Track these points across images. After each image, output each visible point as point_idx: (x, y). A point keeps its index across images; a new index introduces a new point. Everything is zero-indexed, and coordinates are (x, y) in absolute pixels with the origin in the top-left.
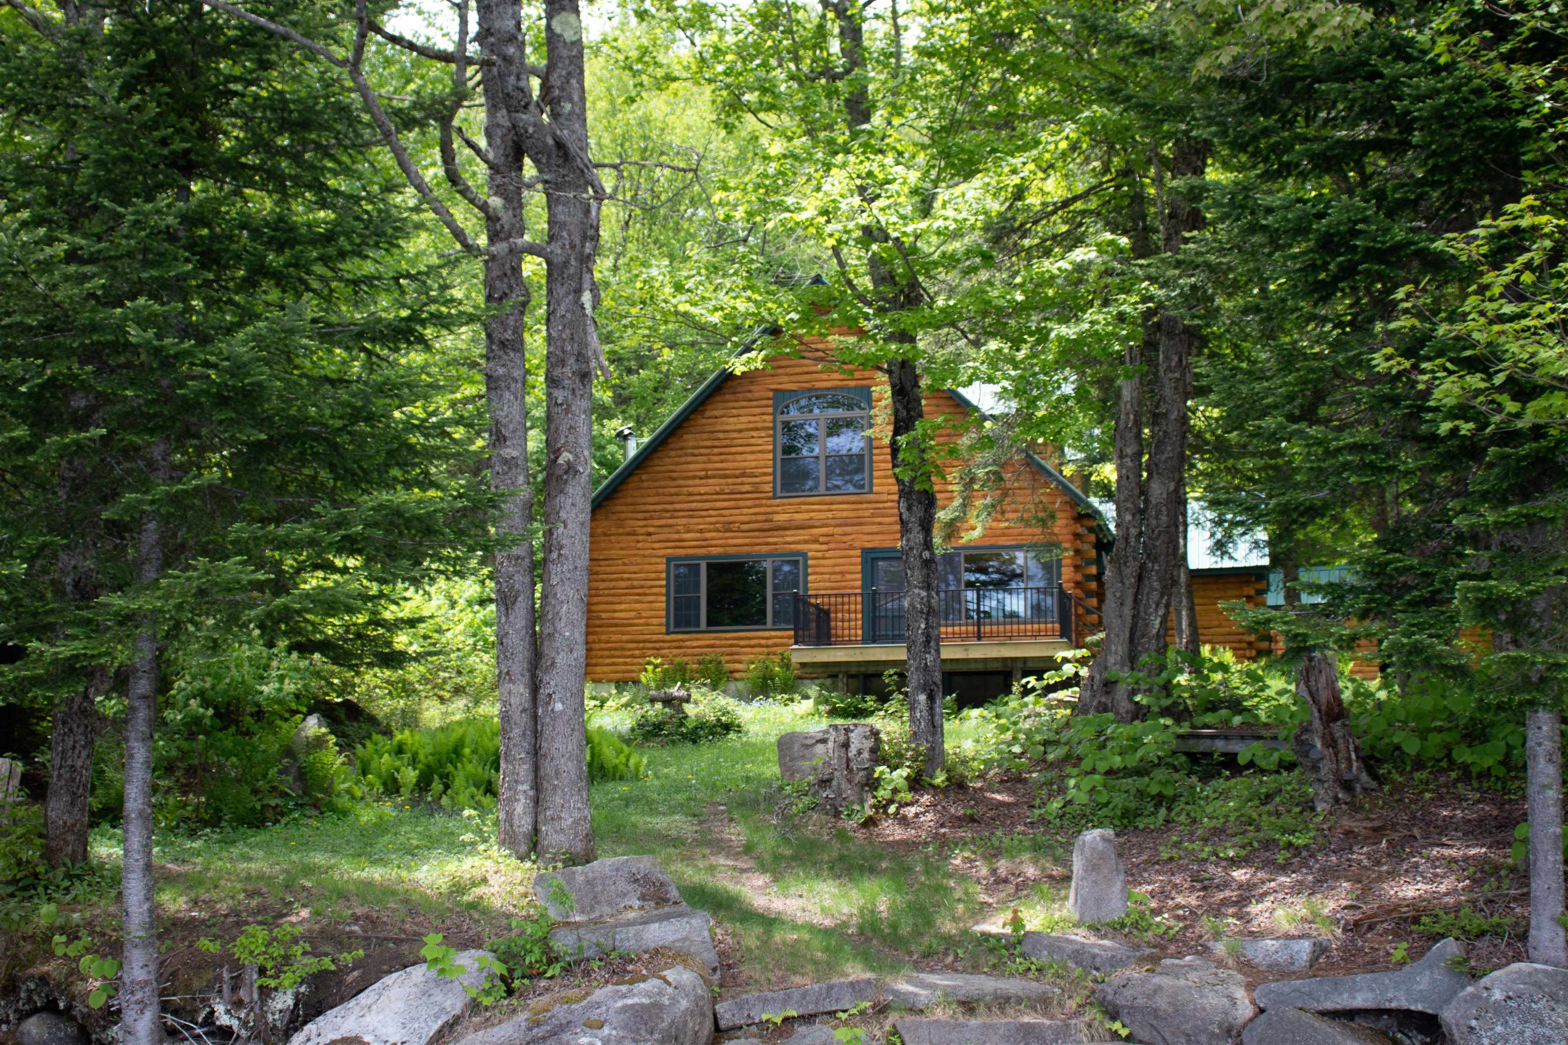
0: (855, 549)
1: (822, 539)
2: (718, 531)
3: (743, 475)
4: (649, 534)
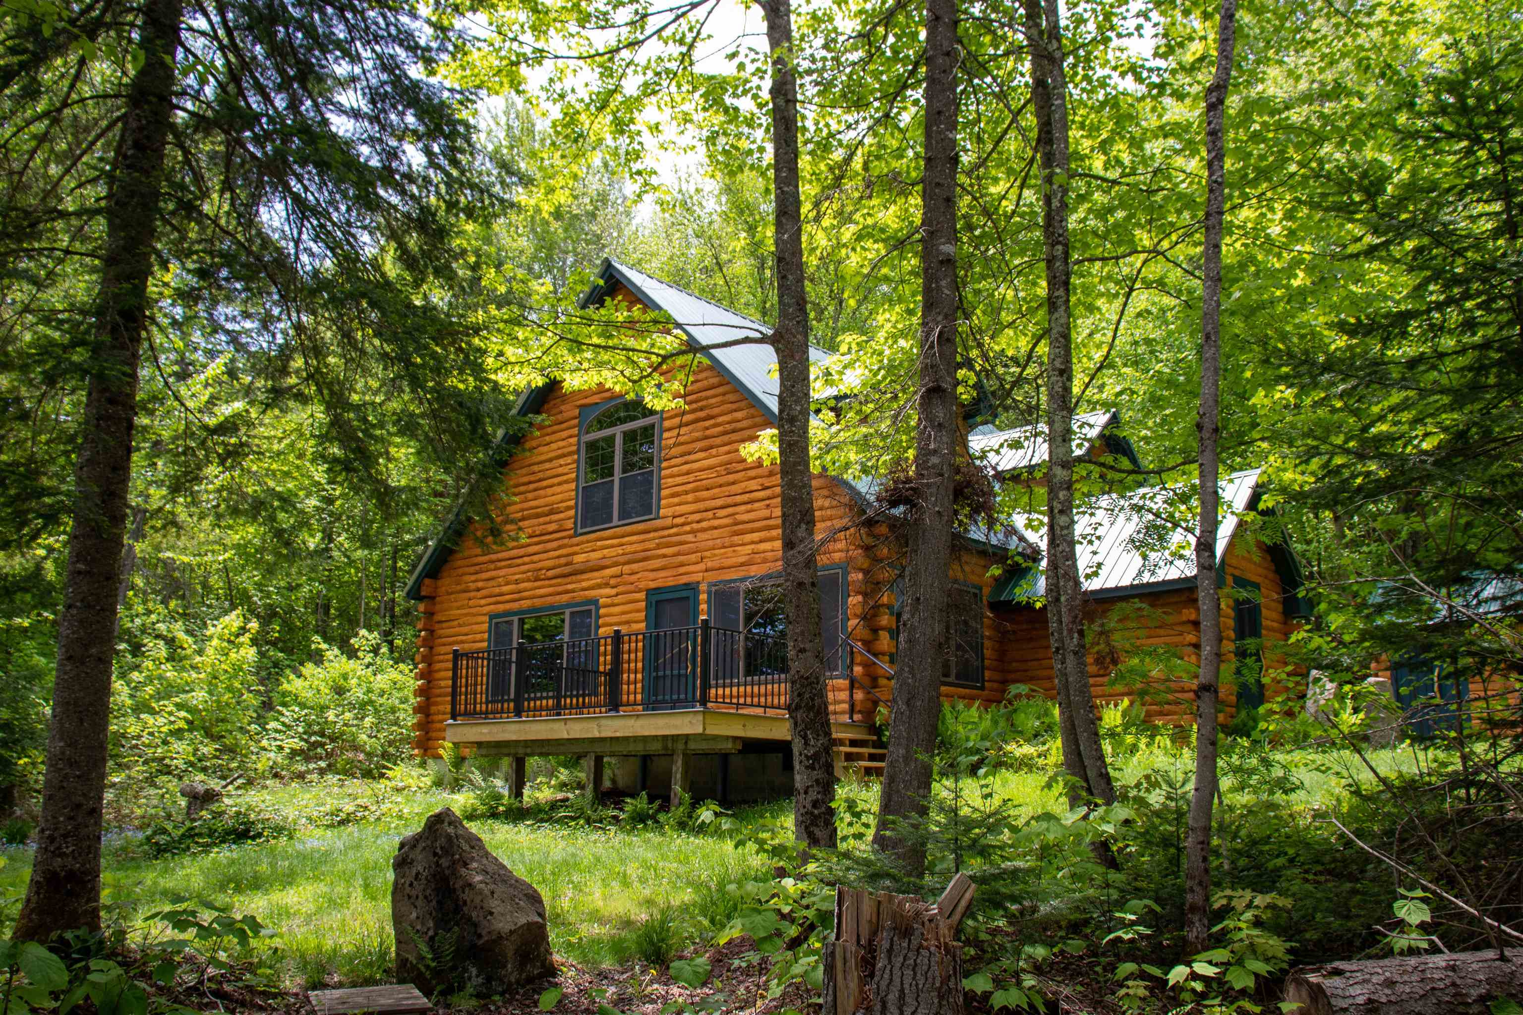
0: (640, 591)
1: (613, 582)
2: (529, 580)
3: (551, 512)
4: (478, 590)
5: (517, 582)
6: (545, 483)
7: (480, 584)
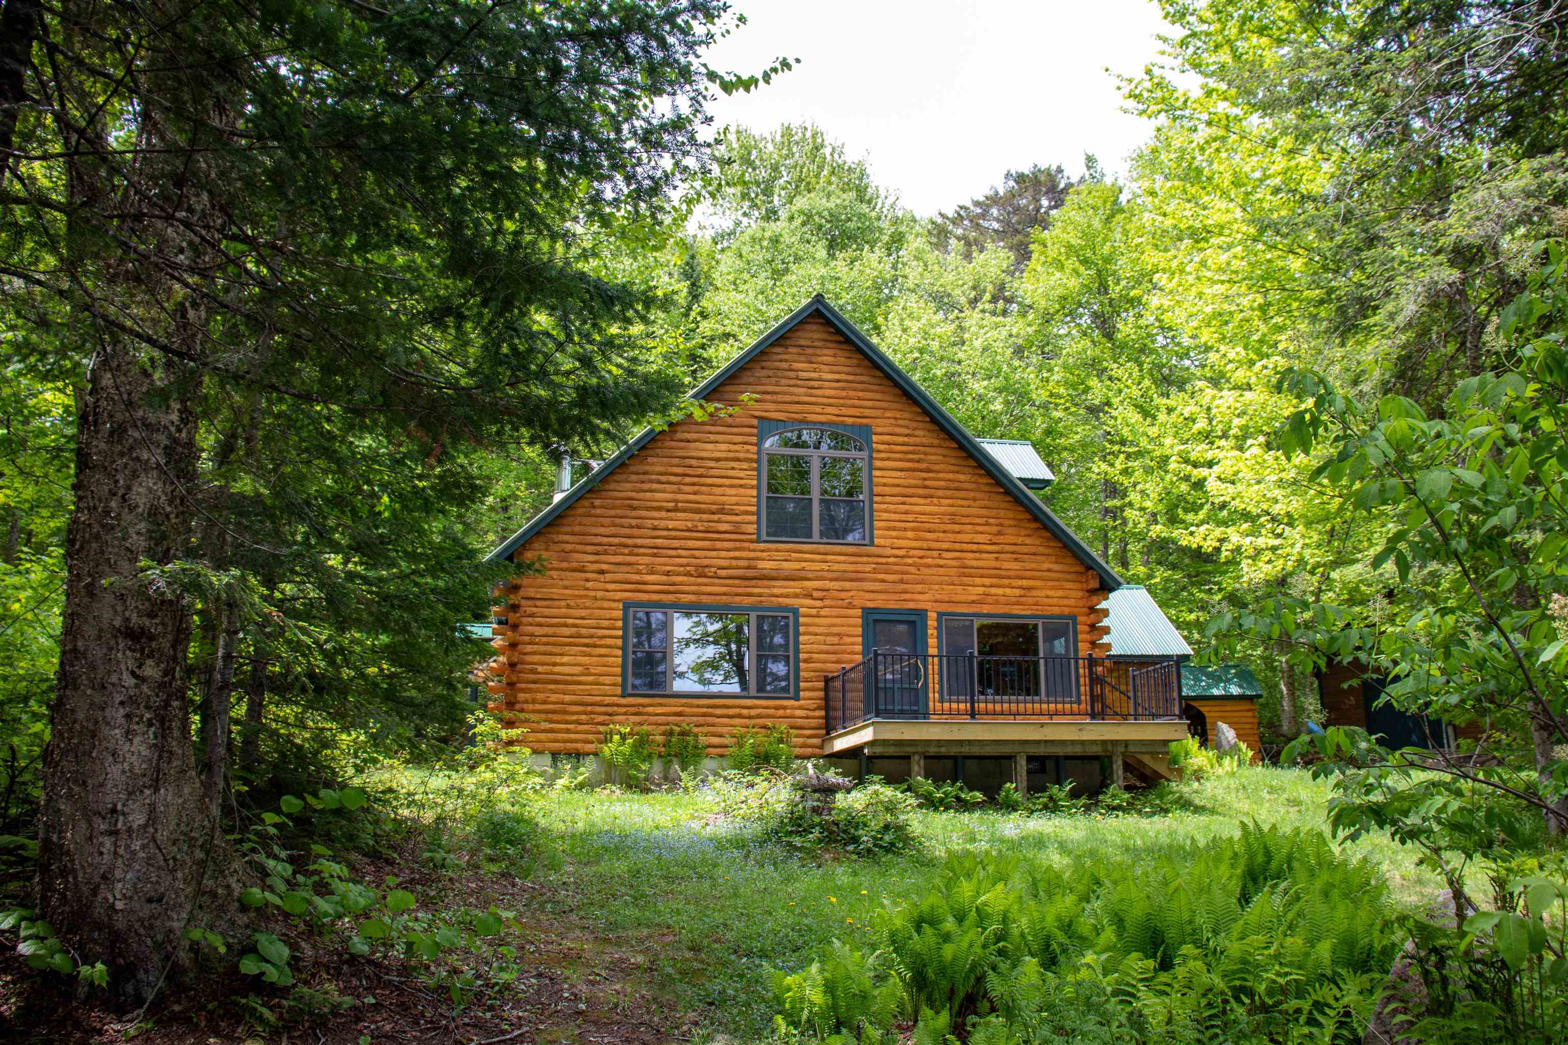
0: (854, 607)
1: (815, 594)
2: (688, 574)
3: (721, 511)
4: (602, 572)
5: (668, 573)
6: (709, 481)
7: (605, 567)
